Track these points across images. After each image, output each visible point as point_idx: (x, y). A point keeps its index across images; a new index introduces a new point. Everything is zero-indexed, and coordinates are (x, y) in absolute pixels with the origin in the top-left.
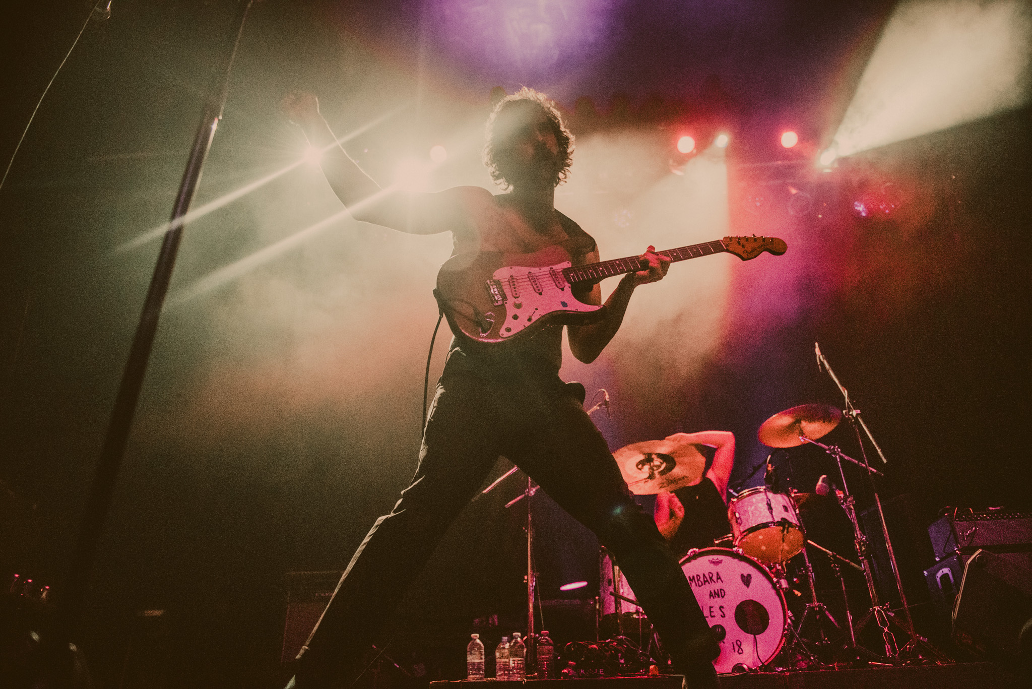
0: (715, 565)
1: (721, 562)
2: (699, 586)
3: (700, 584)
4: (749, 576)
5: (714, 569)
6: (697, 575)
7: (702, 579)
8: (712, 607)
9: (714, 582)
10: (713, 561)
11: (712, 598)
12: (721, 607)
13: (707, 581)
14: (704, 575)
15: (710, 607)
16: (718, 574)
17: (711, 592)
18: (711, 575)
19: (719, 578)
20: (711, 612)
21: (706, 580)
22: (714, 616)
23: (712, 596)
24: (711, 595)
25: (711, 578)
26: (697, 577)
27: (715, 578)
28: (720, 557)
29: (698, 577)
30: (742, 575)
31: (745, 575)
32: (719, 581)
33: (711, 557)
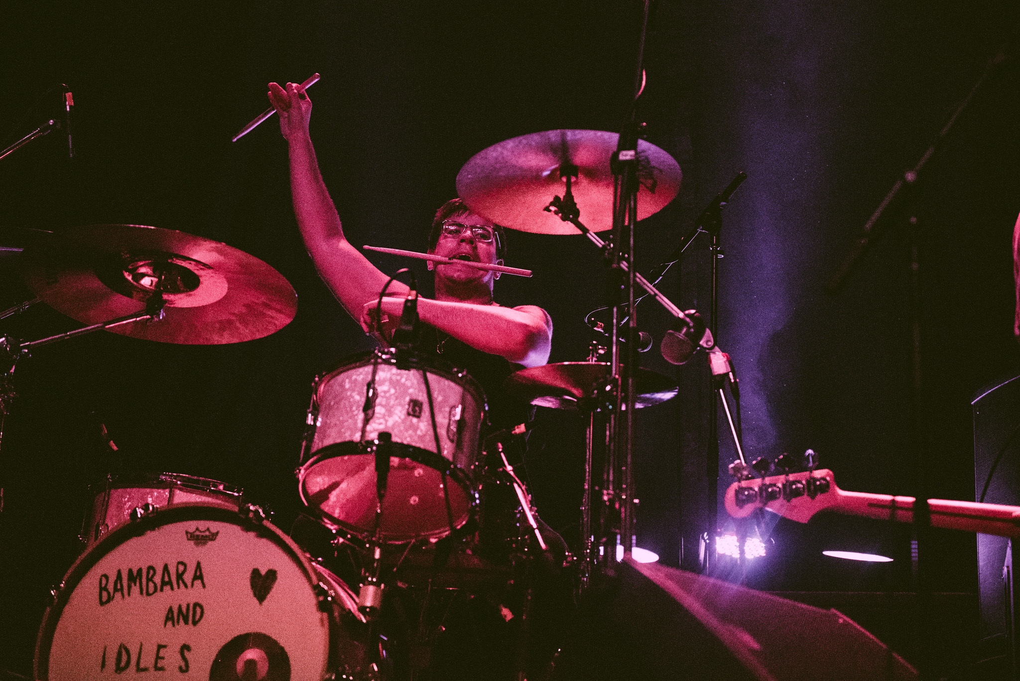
0: (197, 544)
1: (213, 536)
2: (148, 594)
3: (151, 590)
4: (272, 575)
5: (191, 553)
6: (151, 568)
7: (158, 579)
8: (165, 647)
9: (186, 586)
10: (198, 533)
11: (170, 624)
12: (185, 648)
13: (170, 583)
14: (166, 568)
15: (160, 647)
16: (199, 566)
17: (171, 610)
18: (181, 568)
19: (198, 576)
20: (158, 657)
21: (166, 579)
22: (162, 669)
23: (172, 619)
24: (170, 617)
25: (180, 576)
26: (148, 573)
27: (188, 577)
28: (214, 526)
29: (152, 572)
30: (256, 572)
31: (263, 572)
32: (198, 583)
33: (192, 525)
